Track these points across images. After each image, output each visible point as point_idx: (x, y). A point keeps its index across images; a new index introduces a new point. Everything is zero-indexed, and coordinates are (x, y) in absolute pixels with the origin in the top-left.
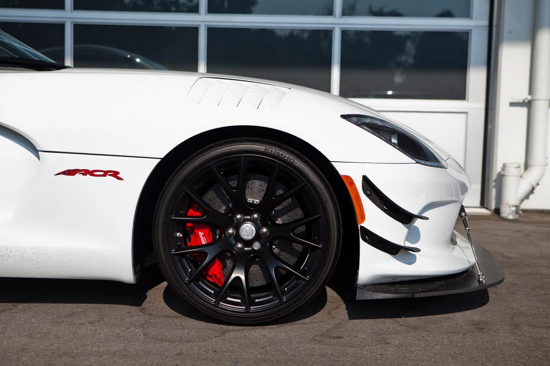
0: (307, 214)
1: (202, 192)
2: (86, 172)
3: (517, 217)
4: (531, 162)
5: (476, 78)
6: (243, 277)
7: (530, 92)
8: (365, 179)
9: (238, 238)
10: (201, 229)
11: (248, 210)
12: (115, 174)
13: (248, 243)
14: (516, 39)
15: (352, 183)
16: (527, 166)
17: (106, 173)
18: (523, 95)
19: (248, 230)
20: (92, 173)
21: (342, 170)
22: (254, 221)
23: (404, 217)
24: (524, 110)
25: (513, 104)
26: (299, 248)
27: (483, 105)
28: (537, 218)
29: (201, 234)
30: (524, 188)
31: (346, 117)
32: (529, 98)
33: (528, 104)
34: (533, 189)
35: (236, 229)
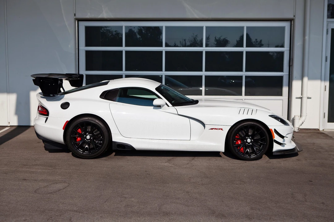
0: (261, 137)
1: (239, 132)
2: (215, 129)
3: (299, 131)
4: (302, 115)
5: (285, 90)
6: (249, 151)
7: (302, 95)
8: (275, 129)
9: (247, 142)
10: (239, 140)
11: (249, 136)
12: (222, 129)
13: (249, 143)
14: (297, 79)
15: (272, 130)
16: (301, 116)
17: (219, 129)
18: (300, 96)
19: (249, 140)
20: (216, 129)
21: (270, 128)
22: (250, 138)
23: (282, 137)
25: (297, 98)
26: (259, 144)
27: (288, 98)
28: (304, 131)
29: (239, 141)
30: (301, 122)
32: (301, 96)
33: (301, 98)
34: (303, 123)
35: (247, 140)
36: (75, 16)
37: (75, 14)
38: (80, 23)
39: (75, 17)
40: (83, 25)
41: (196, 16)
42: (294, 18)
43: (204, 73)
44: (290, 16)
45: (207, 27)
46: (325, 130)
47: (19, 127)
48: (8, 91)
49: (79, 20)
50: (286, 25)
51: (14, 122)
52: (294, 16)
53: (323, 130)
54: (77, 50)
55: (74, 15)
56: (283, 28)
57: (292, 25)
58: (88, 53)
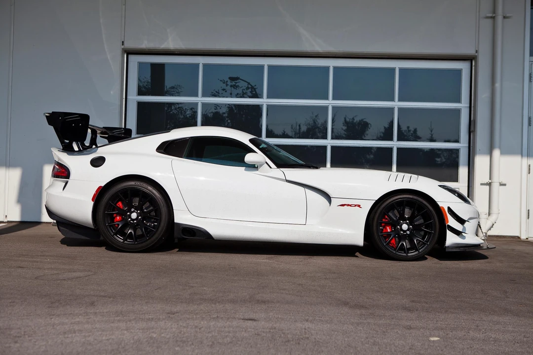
0: (425, 221)
1: (388, 213)
2: (348, 205)
3: (486, 238)
4: (491, 212)
5: (463, 171)
6: (405, 244)
7: (490, 179)
8: (449, 208)
9: (401, 229)
10: (388, 226)
11: (404, 219)
12: (359, 206)
13: (405, 231)
14: (483, 153)
15: (444, 209)
16: (489, 214)
17: (355, 206)
18: (487, 180)
19: (405, 227)
20: (350, 205)
21: (440, 205)
22: (406, 223)
23: (462, 221)
24: (488, 187)
25: (482, 184)
26: (422, 233)
27: (467, 185)
28: (495, 239)
29: (388, 228)
30: (489, 224)
31: (440, 186)
32: (490, 181)
33: (490, 184)
34: (493, 225)
35: (401, 227)
36: (123, 45)
37: (123, 42)
38: (131, 57)
39: (123, 47)
40: (135, 60)
41: (318, 49)
42: (476, 54)
43: (329, 143)
44: (470, 51)
45: (335, 68)
46: (529, 239)
47: (22, 223)
48: (8, 164)
49: (129, 52)
50: (464, 66)
51: (15, 215)
52: (477, 52)
53: (527, 239)
54: (124, 100)
55: (121, 44)
56: (459, 72)
57: (473, 68)
58: (141, 105)
